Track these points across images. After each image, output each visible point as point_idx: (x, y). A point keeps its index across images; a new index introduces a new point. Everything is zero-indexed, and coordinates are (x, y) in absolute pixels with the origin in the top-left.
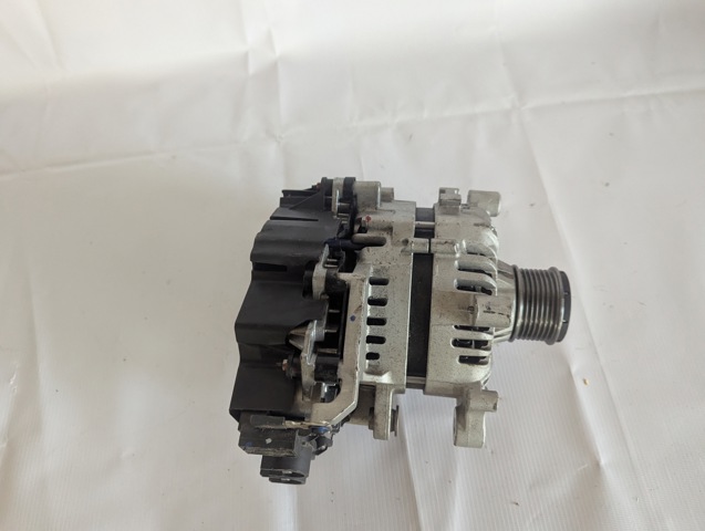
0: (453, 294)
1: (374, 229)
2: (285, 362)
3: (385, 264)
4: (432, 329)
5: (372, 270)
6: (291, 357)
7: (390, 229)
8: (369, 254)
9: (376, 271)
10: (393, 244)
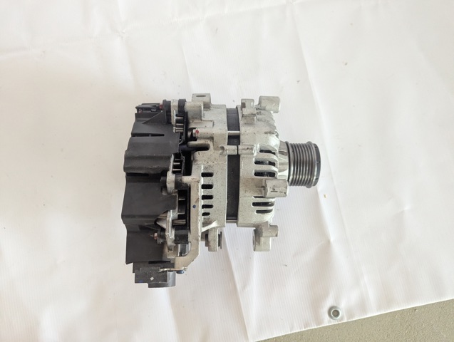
0: (253, 179)
1: (201, 138)
2: (156, 235)
3: (210, 163)
4: (241, 199)
5: (202, 168)
6: (159, 232)
7: (212, 138)
8: (199, 156)
9: (205, 168)
10: (215, 149)
